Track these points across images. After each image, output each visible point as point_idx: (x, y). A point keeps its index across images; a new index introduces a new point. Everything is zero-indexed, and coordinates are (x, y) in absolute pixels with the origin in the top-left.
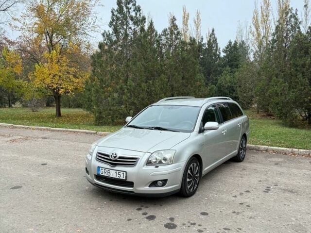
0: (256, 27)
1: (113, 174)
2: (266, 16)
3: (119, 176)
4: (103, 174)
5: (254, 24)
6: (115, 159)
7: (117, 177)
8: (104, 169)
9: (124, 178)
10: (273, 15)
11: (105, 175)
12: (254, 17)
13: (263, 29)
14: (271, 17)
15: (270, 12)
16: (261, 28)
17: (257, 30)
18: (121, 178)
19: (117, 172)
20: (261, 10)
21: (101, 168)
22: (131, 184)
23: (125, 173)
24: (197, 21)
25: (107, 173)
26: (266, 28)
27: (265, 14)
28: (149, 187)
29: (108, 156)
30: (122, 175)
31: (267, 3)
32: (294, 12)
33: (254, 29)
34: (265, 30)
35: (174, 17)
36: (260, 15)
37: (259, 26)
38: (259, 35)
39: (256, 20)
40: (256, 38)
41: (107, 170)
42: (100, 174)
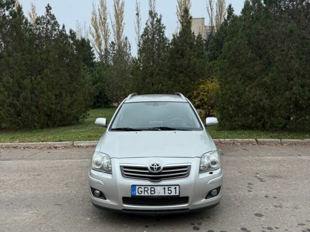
0: (95, 28)
1: (159, 192)
2: (104, 19)
3: (170, 192)
4: (143, 194)
5: (93, 25)
6: (159, 171)
7: (167, 194)
8: (143, 187)
9: (177, 194)
10: (110, 18)
11: (146, 194)
12: (93, 18)
13: (102, 31)
14: (108, 21)
15: (108, 16)
16: (100, 30)
17: (97, 32)
18: (173, 194)
19: (166, 188)
20: (98, 12)
21: (137, 187)
22: (185, 200)
23: (177, 187)
24: (32, 15)
25: (149, 192)
26: (104, 31)
27: (103, 17)
28: (206, 198)
29: (146, 169)
30: (173, 191)
31: (104, 7)
32: (159, 17)
33: (94, 31)
34: (103, 33)
35: (48, 5)
36: (98, 16)
37: (98, 28)
38: (99, 37)
39: (94, 21)
40: (97, 39)
41: (149, 187)
42: (137, 194)
